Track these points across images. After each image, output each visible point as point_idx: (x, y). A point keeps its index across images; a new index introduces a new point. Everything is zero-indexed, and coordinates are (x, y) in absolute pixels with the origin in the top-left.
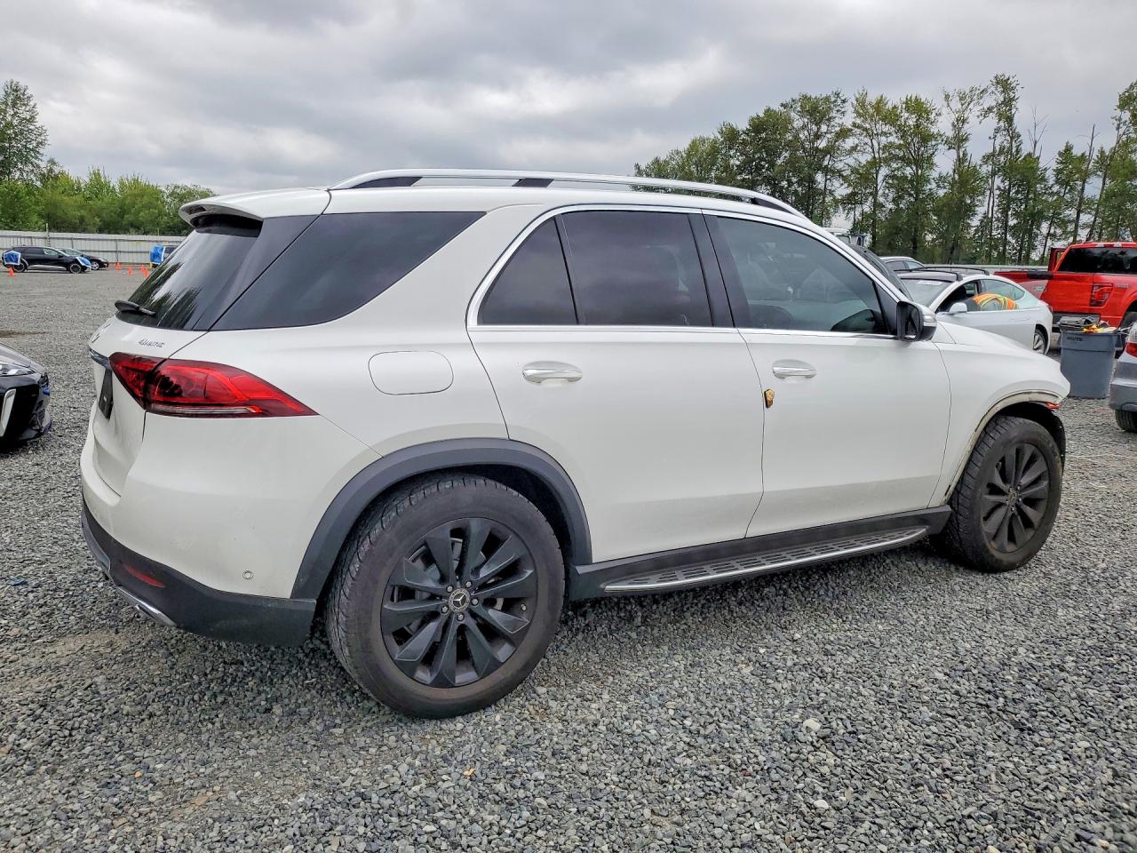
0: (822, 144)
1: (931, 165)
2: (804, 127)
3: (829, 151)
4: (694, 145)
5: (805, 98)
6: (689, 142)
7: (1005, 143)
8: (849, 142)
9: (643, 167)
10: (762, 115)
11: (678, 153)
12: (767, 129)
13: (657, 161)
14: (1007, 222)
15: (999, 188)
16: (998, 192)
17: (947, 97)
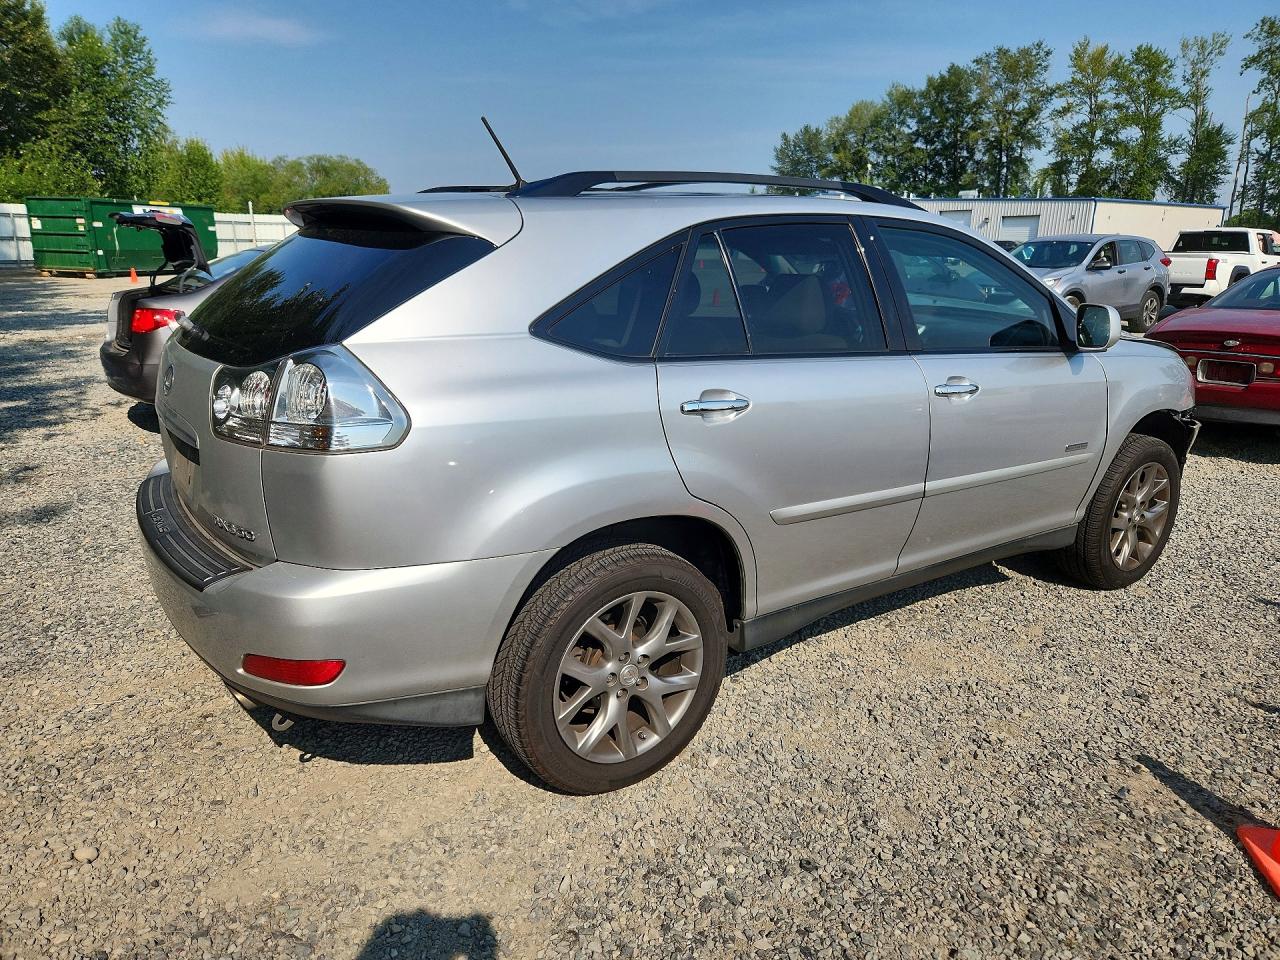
0: (1022, 105)
1: (1158, 126)
2: (998, 85)
3: (1032, 113)
4: (856, 112)
5: (1002, 52)
6: (849, 108)
7: (1269, 100)
8: (1058, 103)
9: (791, 137)
10: (946, 75)
11: (837, 120)
12: (949, 89)
13: (807, 129)
14: (1263, 190)
15: (1258, 152)
16: (1256, 156)
17: (1185, 46)
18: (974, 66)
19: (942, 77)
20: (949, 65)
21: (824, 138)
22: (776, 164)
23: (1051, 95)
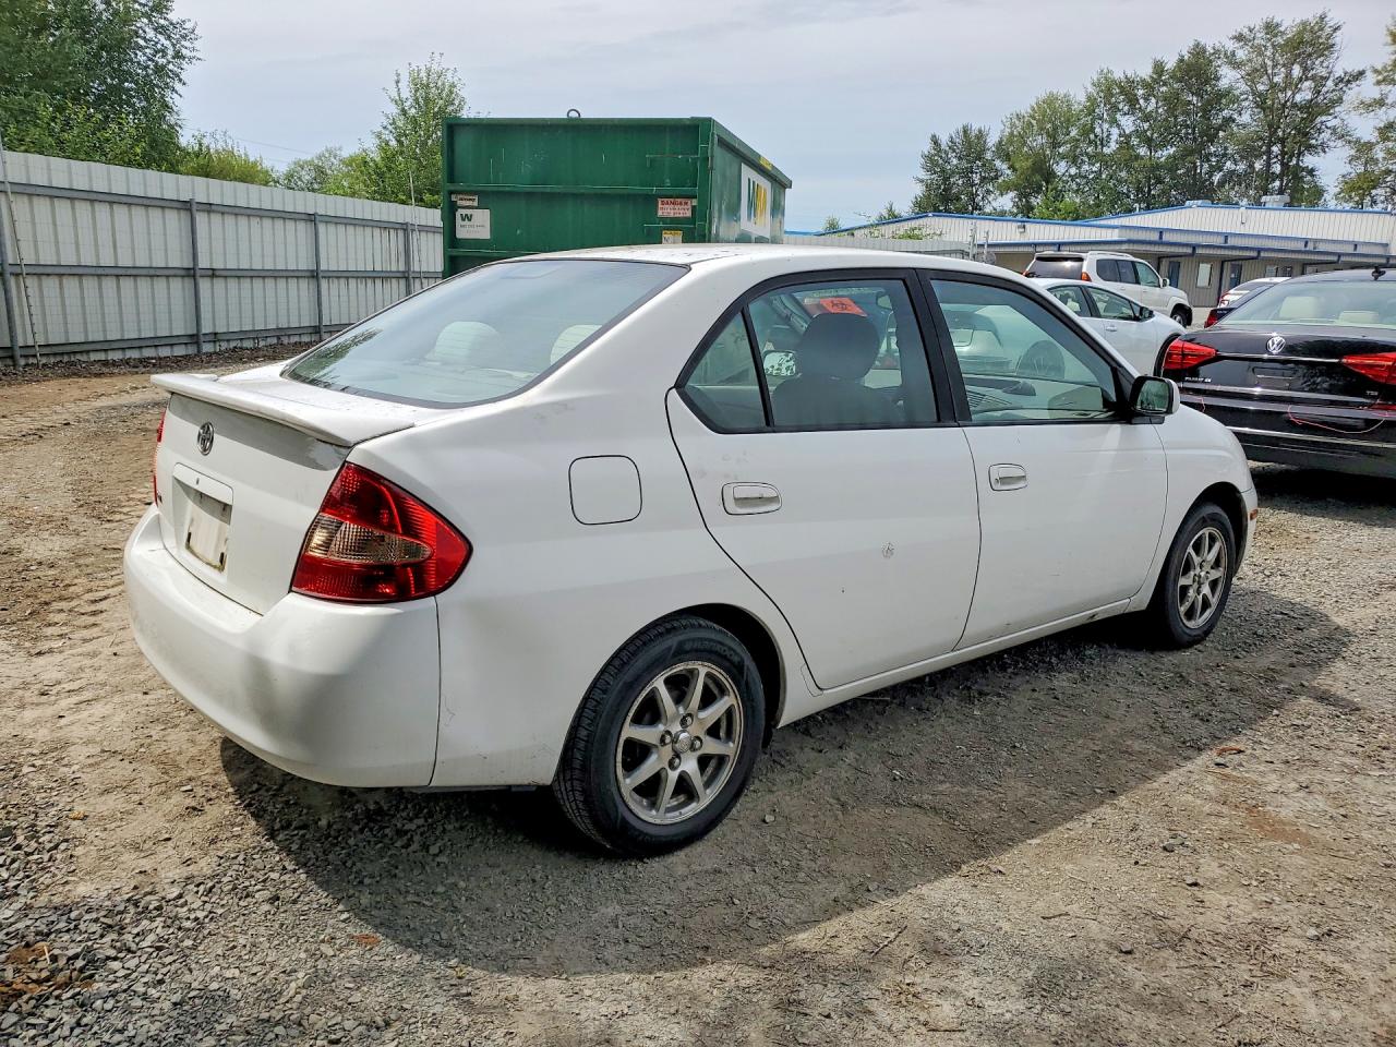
18: (1231, 45)
19: (1182, 60)
20: (1192, 44)
21: (992, 140)
22: (923, 175)
23: (1349, 81)
